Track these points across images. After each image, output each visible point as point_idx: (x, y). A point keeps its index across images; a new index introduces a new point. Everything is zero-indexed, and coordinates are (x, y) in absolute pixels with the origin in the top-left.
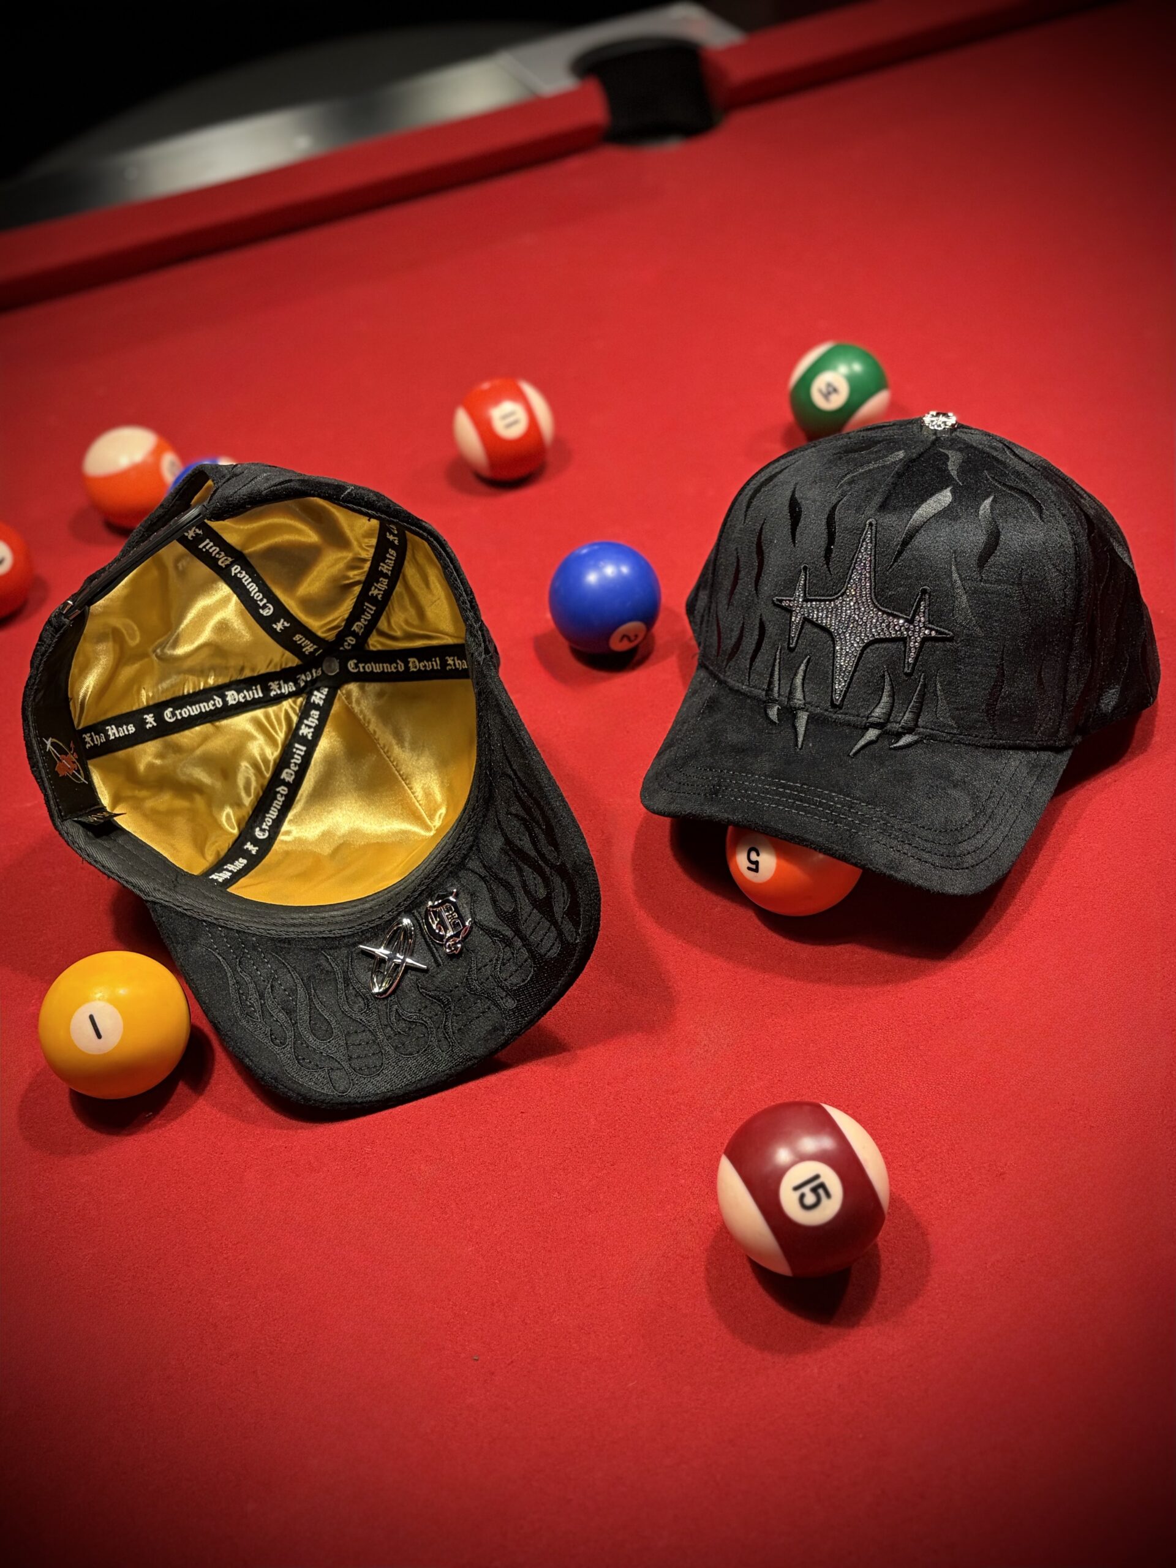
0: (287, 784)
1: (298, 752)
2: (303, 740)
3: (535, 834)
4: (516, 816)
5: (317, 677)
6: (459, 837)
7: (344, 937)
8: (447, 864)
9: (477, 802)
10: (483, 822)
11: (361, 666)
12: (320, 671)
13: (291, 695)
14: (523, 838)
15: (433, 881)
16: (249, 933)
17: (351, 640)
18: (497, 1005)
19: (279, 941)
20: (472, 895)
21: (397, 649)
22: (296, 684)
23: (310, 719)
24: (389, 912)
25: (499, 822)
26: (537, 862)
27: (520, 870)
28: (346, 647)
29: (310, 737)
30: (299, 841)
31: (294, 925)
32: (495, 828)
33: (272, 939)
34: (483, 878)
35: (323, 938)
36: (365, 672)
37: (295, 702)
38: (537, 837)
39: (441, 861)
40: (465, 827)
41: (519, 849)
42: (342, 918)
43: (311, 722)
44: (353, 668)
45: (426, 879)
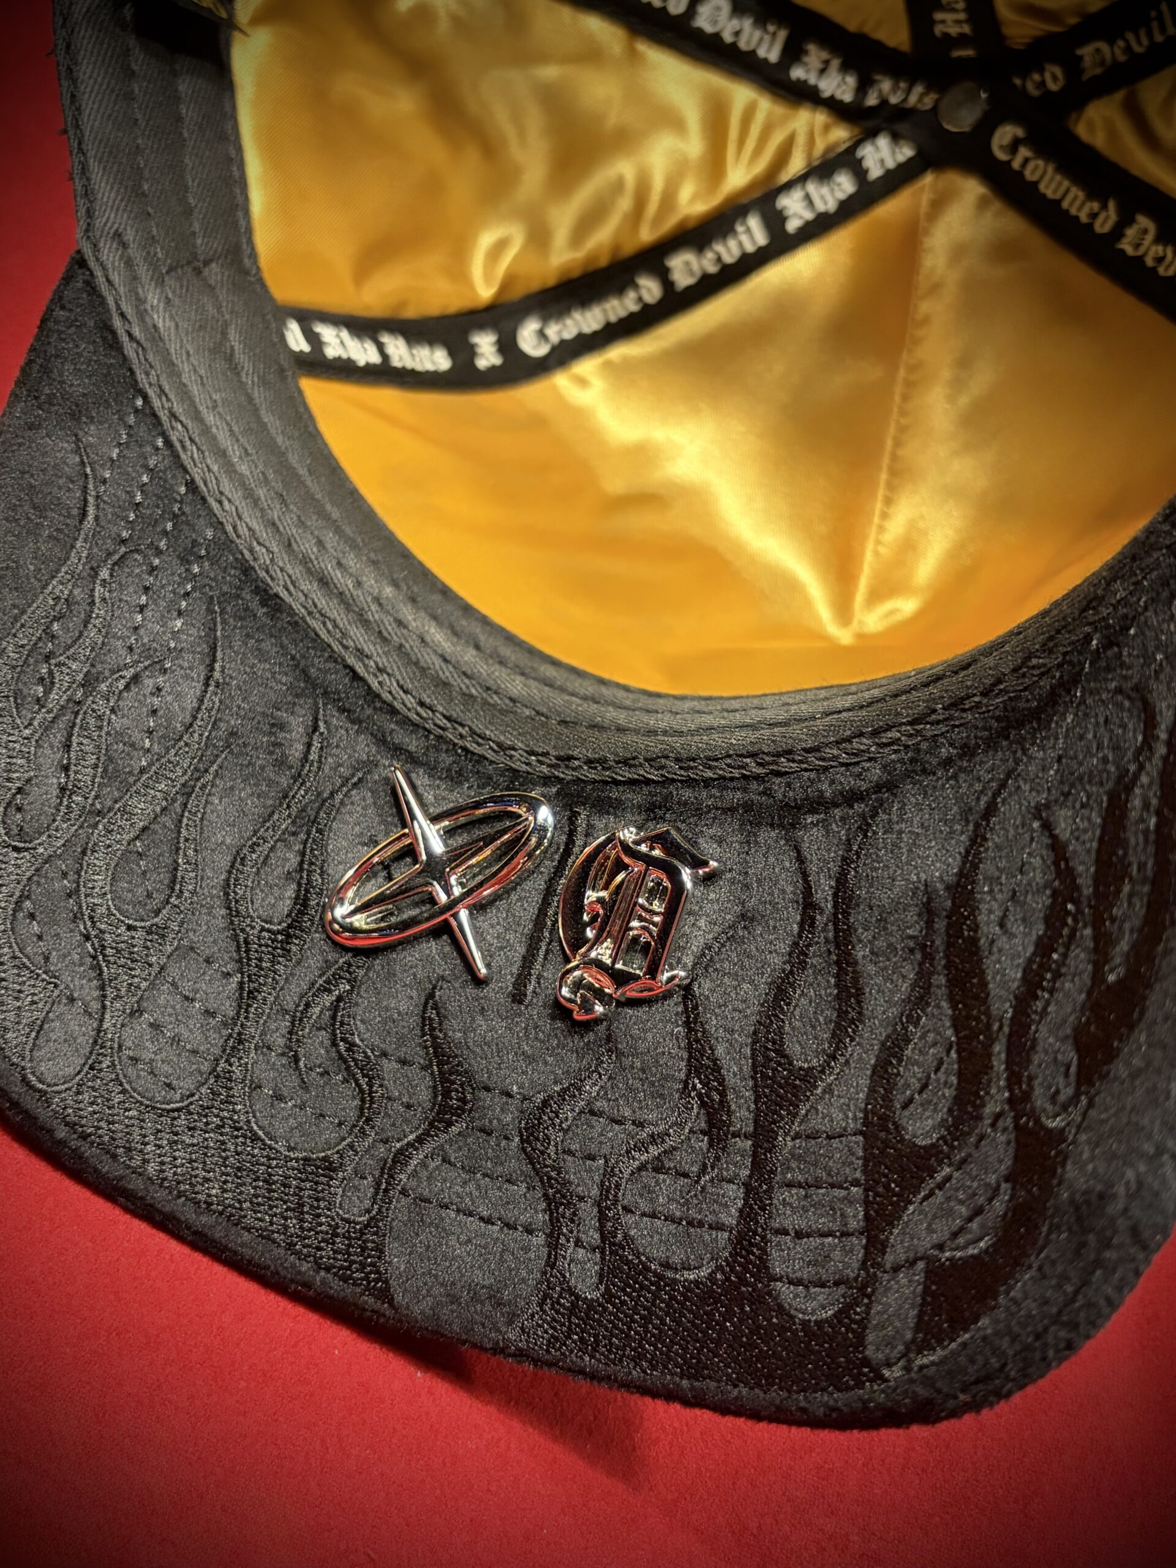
0: (667, 284)
1: (744, 238)
2: (775, 221)
3: (1062, 963)
4: (1058, 848)
5: (913, 111)
6: (849, 740)
7: (393, 711)
8: (757, 777)
9: (984, 694)
10: (948, 762)
11: (1024, 152)
12: (929, 102)
13: (833, 106)
14: (1018, 929)
15: (689, 783)
16: (211, 513)
17: (1053, 78)
18: (553, 1244)
19: (257, 591)
20: (743, 916)
21: (1135, 172)
22: (863, 88)
23: (825, 190)
24: (532, 753)
25: (991, 810)
26: (991, 1040)
27: (920, 998)
28: (1030, 88)
29: (792, 226)
30: (580, 416)
31: (324, 582)
32: (965, 814)
33: (247, 570)
34: (808, 905)
35: (352, 670)
36: (1020, 174)
37: (826, 128)
38: (1057, 975)
39: (752, 755)
40: (889, 728)
41: (974, 941)
42: (438, 662)
43: (822, 197)
44: (1001, 147)
45: (678, 760)
